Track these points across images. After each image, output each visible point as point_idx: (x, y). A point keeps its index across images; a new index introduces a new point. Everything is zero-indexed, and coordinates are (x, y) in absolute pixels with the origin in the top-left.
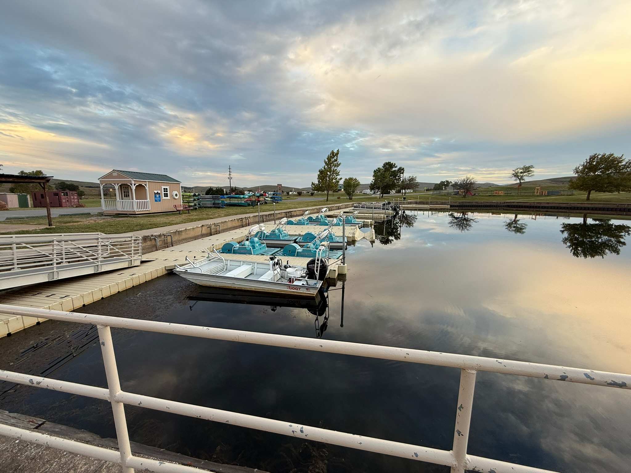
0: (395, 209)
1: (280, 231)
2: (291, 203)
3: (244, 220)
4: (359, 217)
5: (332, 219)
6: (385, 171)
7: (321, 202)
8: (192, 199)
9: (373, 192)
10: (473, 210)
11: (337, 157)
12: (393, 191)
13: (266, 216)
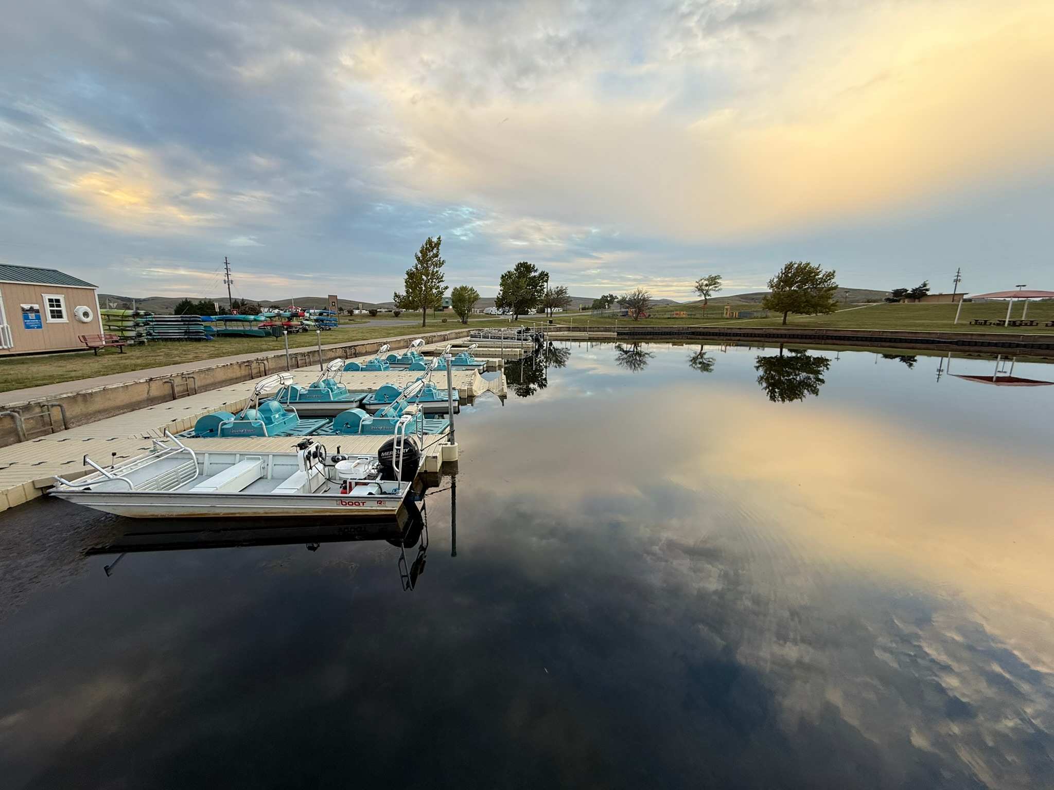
0: (536, 340)
1: (330, 385)
2: (356, 330)
3: (254, 365)
4: (480, 354)
5: (430, 358)
6: (519, 277)
7: (413, 328)
8: (131, 324)
9: (501, 312)
10: (649, 339)
11: (438, 249)
12: (533, 310)
13: (303, 355)
